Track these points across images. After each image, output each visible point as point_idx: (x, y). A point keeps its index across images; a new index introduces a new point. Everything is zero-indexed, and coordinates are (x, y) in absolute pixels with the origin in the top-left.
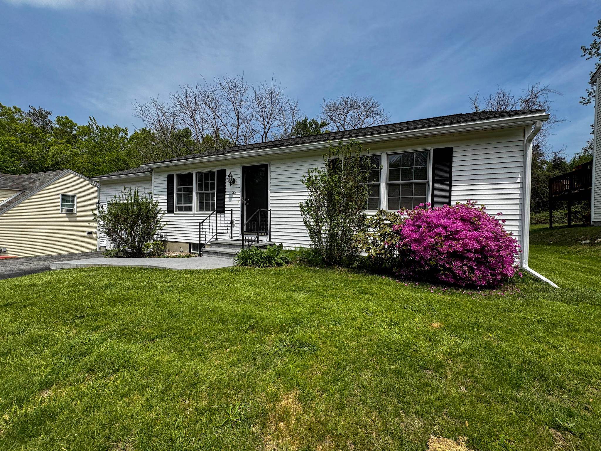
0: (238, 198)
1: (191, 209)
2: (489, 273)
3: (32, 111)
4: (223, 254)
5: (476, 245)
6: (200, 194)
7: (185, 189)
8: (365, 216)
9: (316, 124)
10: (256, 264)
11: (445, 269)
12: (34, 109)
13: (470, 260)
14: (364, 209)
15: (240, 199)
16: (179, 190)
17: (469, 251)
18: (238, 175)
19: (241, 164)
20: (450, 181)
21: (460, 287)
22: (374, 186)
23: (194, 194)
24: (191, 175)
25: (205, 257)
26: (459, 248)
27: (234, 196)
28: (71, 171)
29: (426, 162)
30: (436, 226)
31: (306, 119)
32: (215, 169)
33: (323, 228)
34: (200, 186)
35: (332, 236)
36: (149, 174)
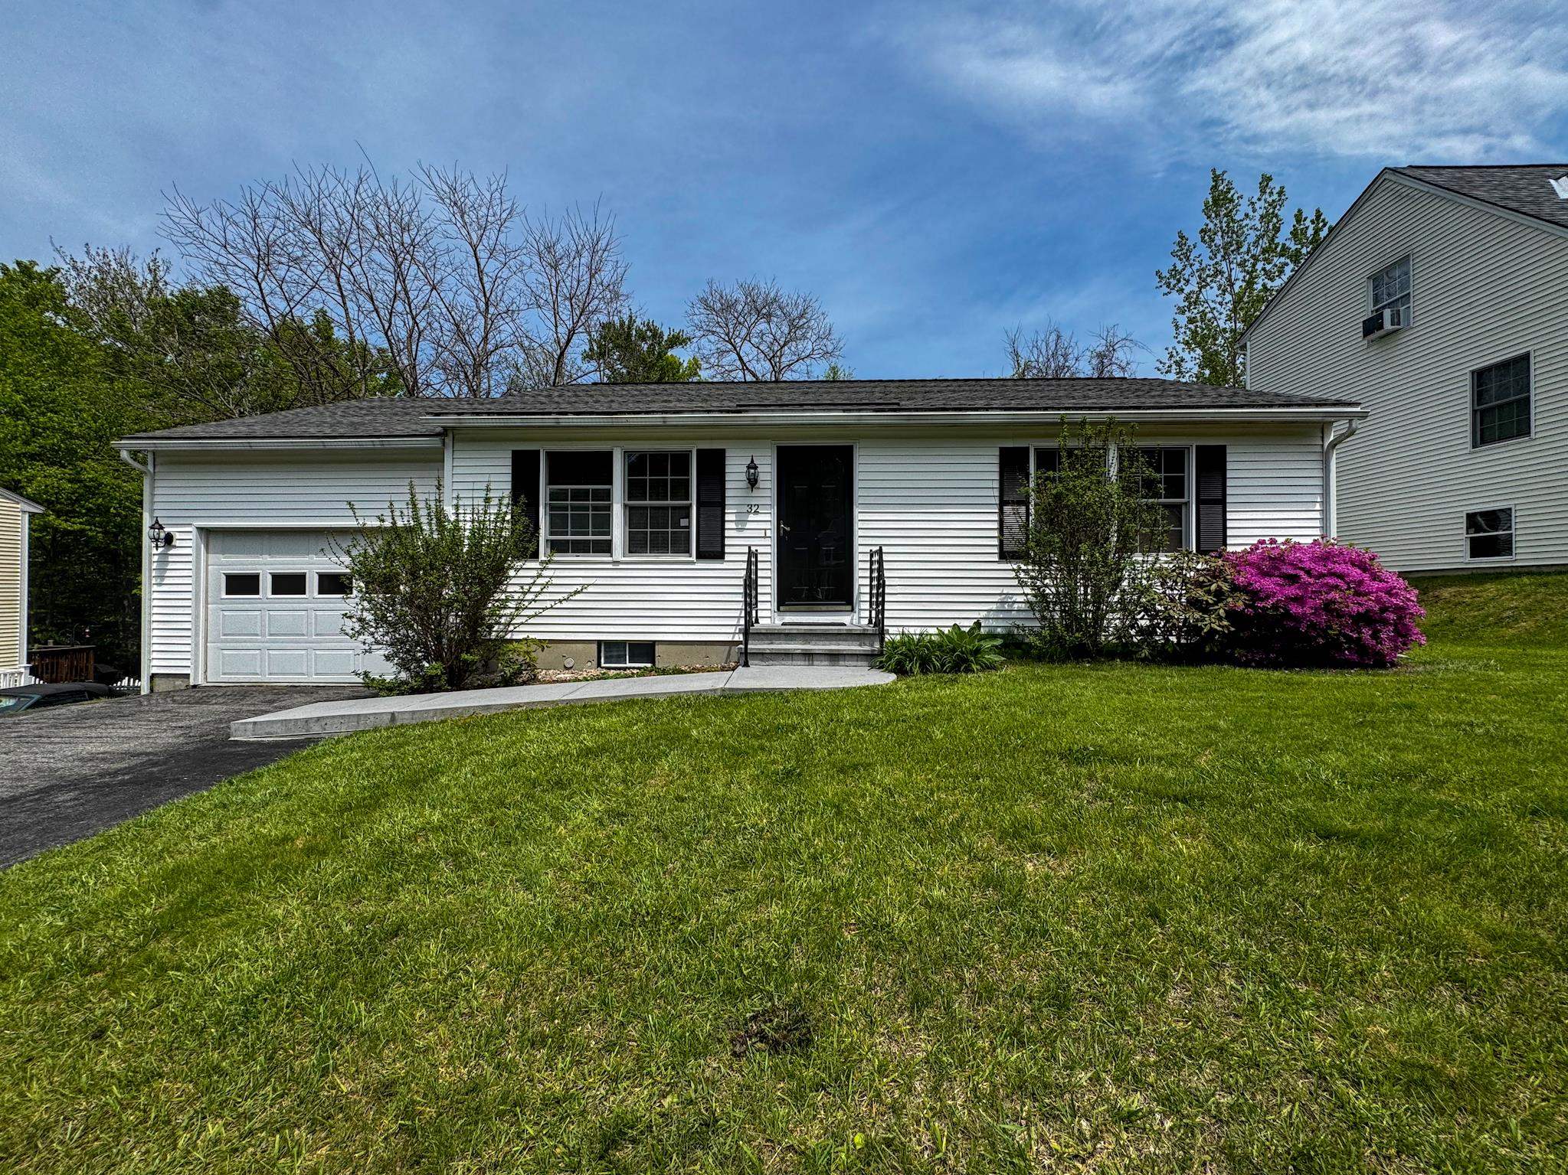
0: (764, 521)
1: (606, 548)
6: (634, 508)
7: (580, 495)
15: (772, 525)
16: (554, 496)
18: (766, 467)
19: (774, 438)
20: (1223, 502)
23: (617, 509)
24: (608, 456)
27: (751, 517)
29: (1185, 468)
31: (631, 321)
32: (692, 446)
34: (634, 490)
36: (435, 442)
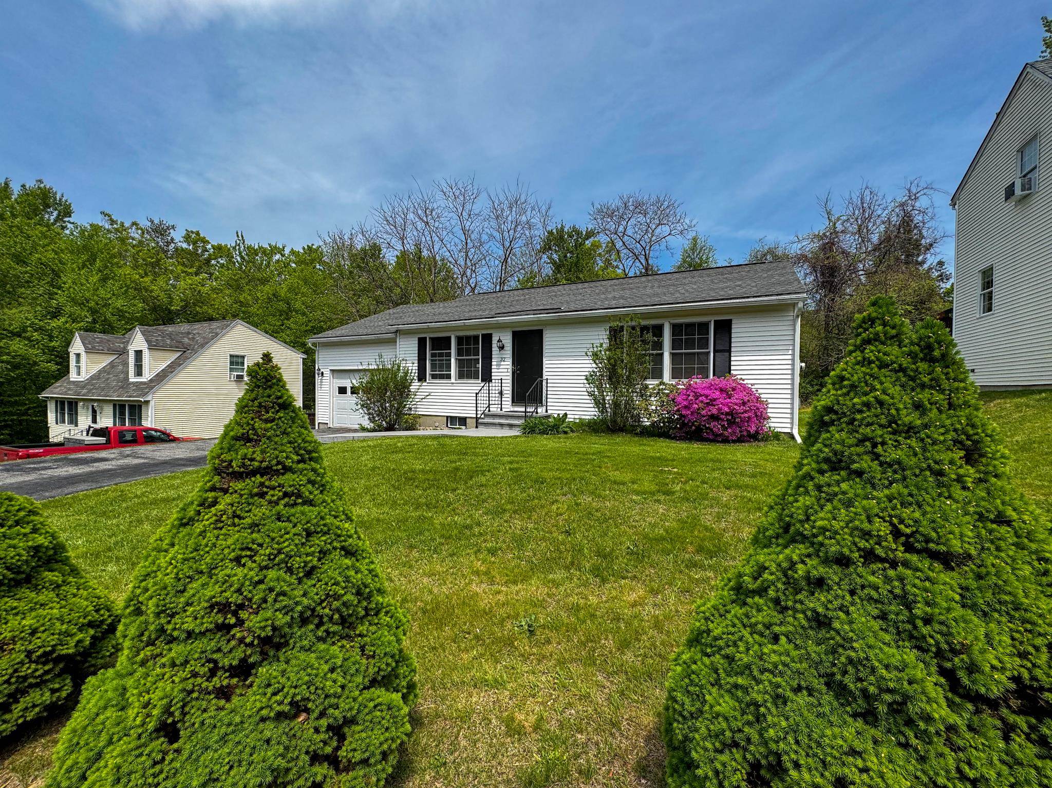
0: (507, 365)
1: (449, 377)
2: (738, 430)
3: (149, 224)
4: (502, 425)
5: (726, 409)
6: (459, 360)
7: (441, 355)
8: (647, 387)
9: (578, 233)
10: (543, 432)
11: (707, 428)
12: (152, 222)
13: (723, 420)
14: (646, 378)
15: (510, 367)
16: (433, 355)
17: (722, 414)
18: (508, 341)
19: (512, 329)
20: (729, 351)
21: (718, 442)
22: (657, 354)
23: (453, 361)
24: (449, 338)
25: (481, 428)
26: (715, 411)
27: (502, 363)
28: (240, 322)
29: (708, 333)
30: (701, 395)
31: (562, 228)
32: (480, 333)
33: (608, 398)
34: (460, 352)
35: (616, 405)
36: (392, 336)
